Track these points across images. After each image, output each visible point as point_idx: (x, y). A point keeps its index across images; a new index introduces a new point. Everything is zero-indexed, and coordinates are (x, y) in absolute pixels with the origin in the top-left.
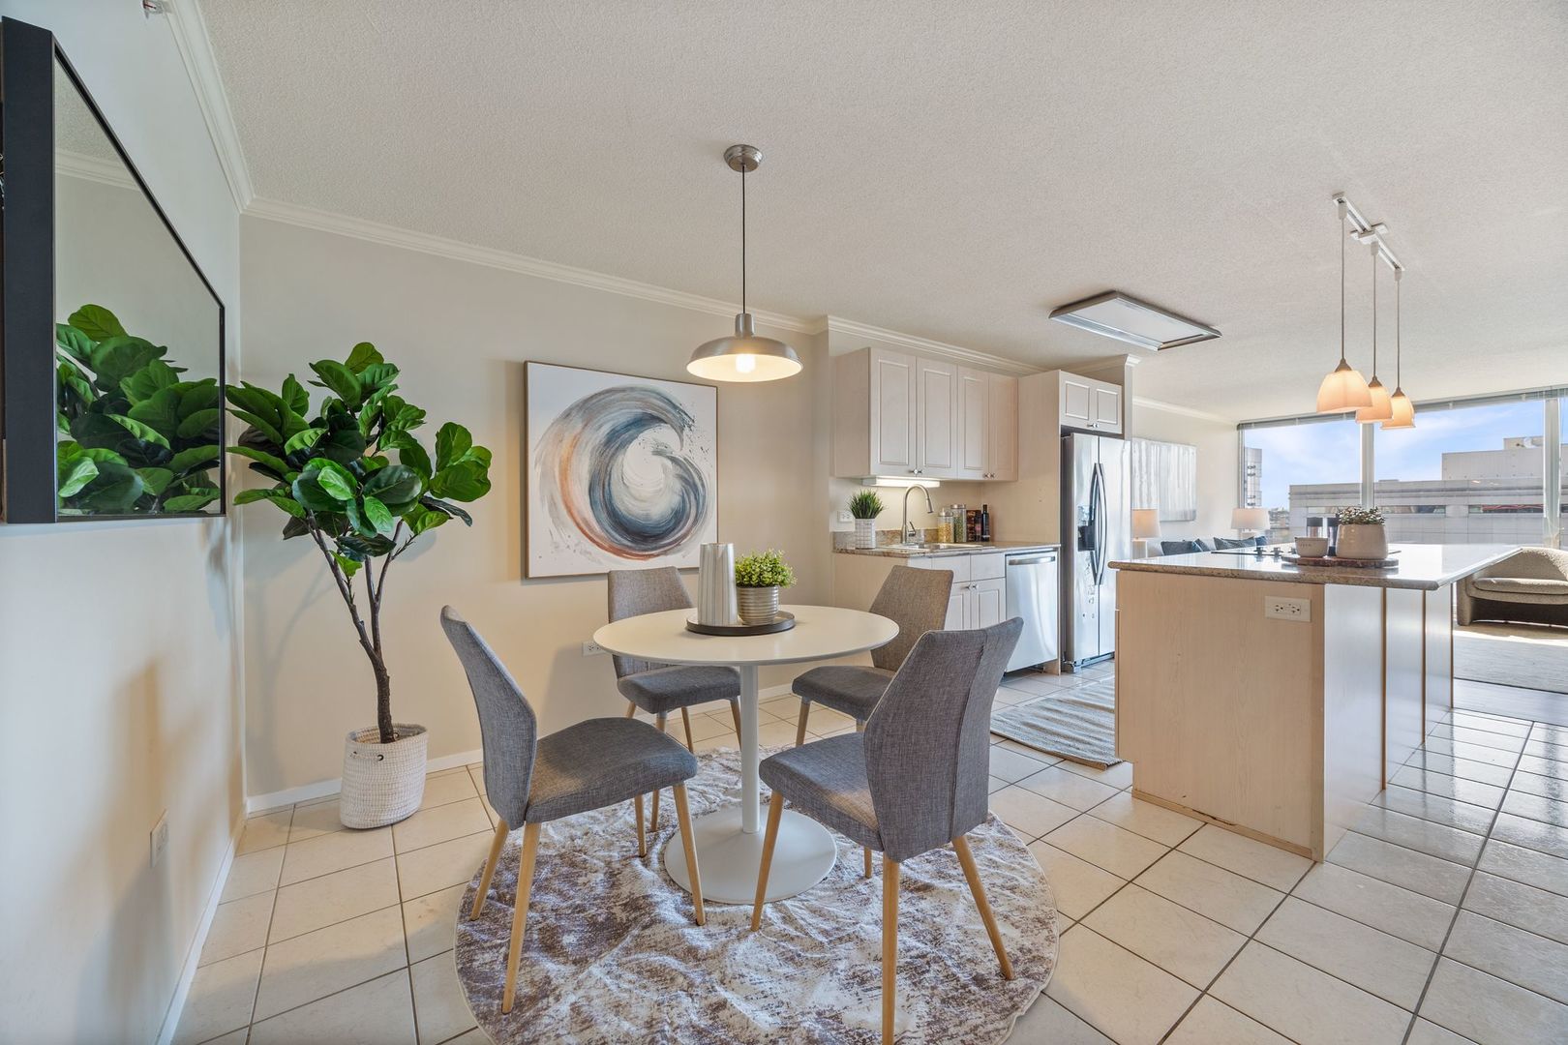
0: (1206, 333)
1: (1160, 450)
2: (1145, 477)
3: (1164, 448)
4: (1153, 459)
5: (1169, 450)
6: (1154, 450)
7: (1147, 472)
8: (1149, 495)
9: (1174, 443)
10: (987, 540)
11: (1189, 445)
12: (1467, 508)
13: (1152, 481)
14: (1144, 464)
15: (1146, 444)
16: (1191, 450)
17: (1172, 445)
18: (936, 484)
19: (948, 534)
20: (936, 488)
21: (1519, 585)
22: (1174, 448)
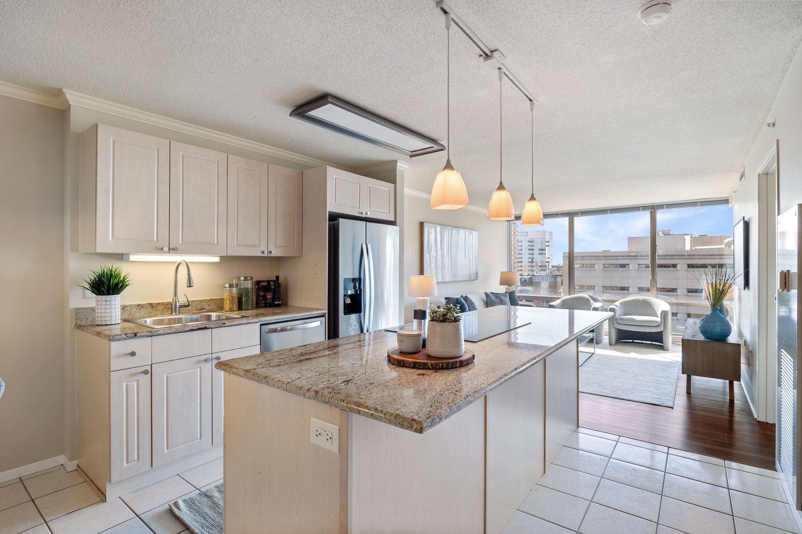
0: (436, 147)
1: (452, 233)
2: (439, 251)
3: (454, 232)
4: (446, 239)
5: (458, 233)
6: (446, 234)
7: (441, 248)
8: (443, 263)
9: (461, 228)
10: (279, 305)
11: (474, 230)
12: (637, 265)
13: (445, 253)
14: (439, 242)
15: (441, 229)
16: (474, 233)
17: (461, 229)
18: (216, 259)
19: (232, 303)
20: (218, 262)
21: (634, 320)
22: (462, 232)
